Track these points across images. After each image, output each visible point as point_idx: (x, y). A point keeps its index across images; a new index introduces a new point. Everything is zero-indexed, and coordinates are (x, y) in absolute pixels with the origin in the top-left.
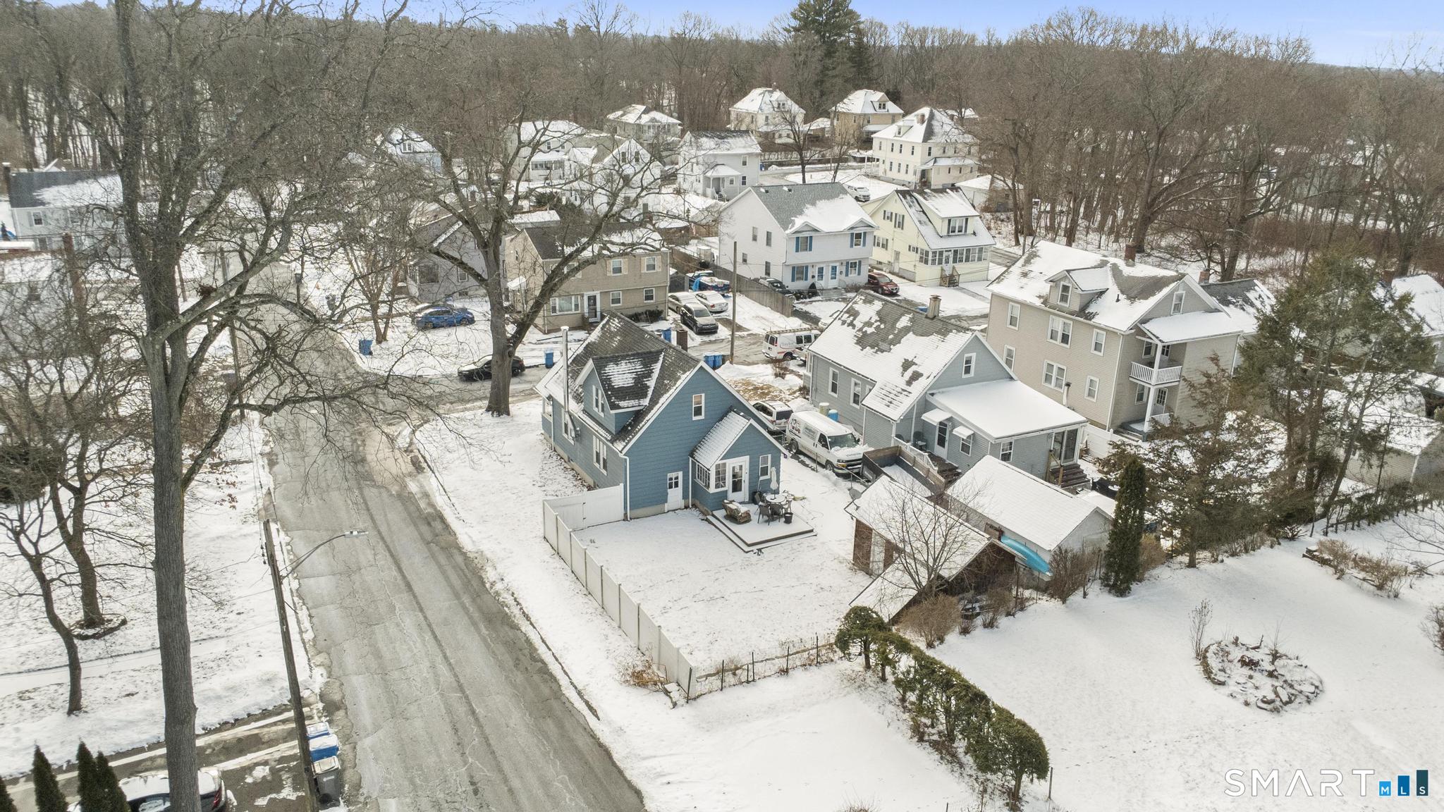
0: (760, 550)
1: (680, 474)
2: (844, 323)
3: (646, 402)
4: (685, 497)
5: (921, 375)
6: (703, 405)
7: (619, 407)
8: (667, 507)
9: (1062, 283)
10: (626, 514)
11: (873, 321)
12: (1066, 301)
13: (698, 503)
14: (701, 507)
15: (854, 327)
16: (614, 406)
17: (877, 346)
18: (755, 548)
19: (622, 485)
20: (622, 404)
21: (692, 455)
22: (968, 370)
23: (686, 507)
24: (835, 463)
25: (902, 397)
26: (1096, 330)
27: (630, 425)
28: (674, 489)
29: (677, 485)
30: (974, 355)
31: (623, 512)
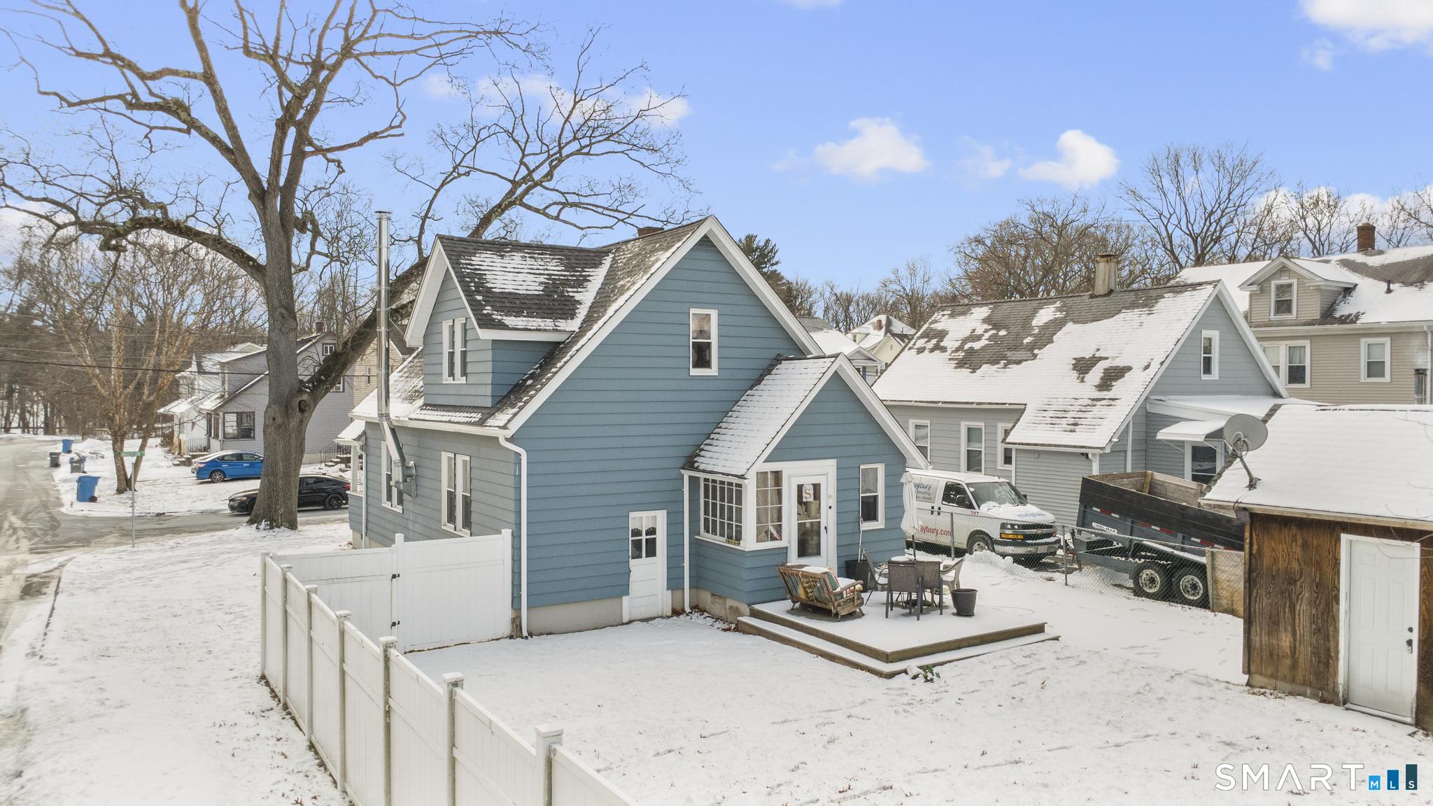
0: (927, 668)
1: (660, 519)
2: (921, 350)
3: (574, 325)
4: (674, 583)
5: (1125, 370)
6: (714, 341)
7: (502, 326)
8: (628, 606)
9: (1274, 283)
10: (516, 622)
11: (979, 331)
12: (1289, 310)
13: (706, 598)
14: (717, 609)
15: (944, 349)
16: (486, 322)
17: (1004, 358)
18: (913, 665)
19: (507, 533)
20: (510, 321)
21: (690, 464)
22: (1207, 369)
23: (677, 612)
24: (995, 535)
25: (1097, 410)
26: (1364, 342)
27: (532, 376)
28: (644, 560)
29: (651, 552)
30: (1215, 335)
31: (508, 613)
